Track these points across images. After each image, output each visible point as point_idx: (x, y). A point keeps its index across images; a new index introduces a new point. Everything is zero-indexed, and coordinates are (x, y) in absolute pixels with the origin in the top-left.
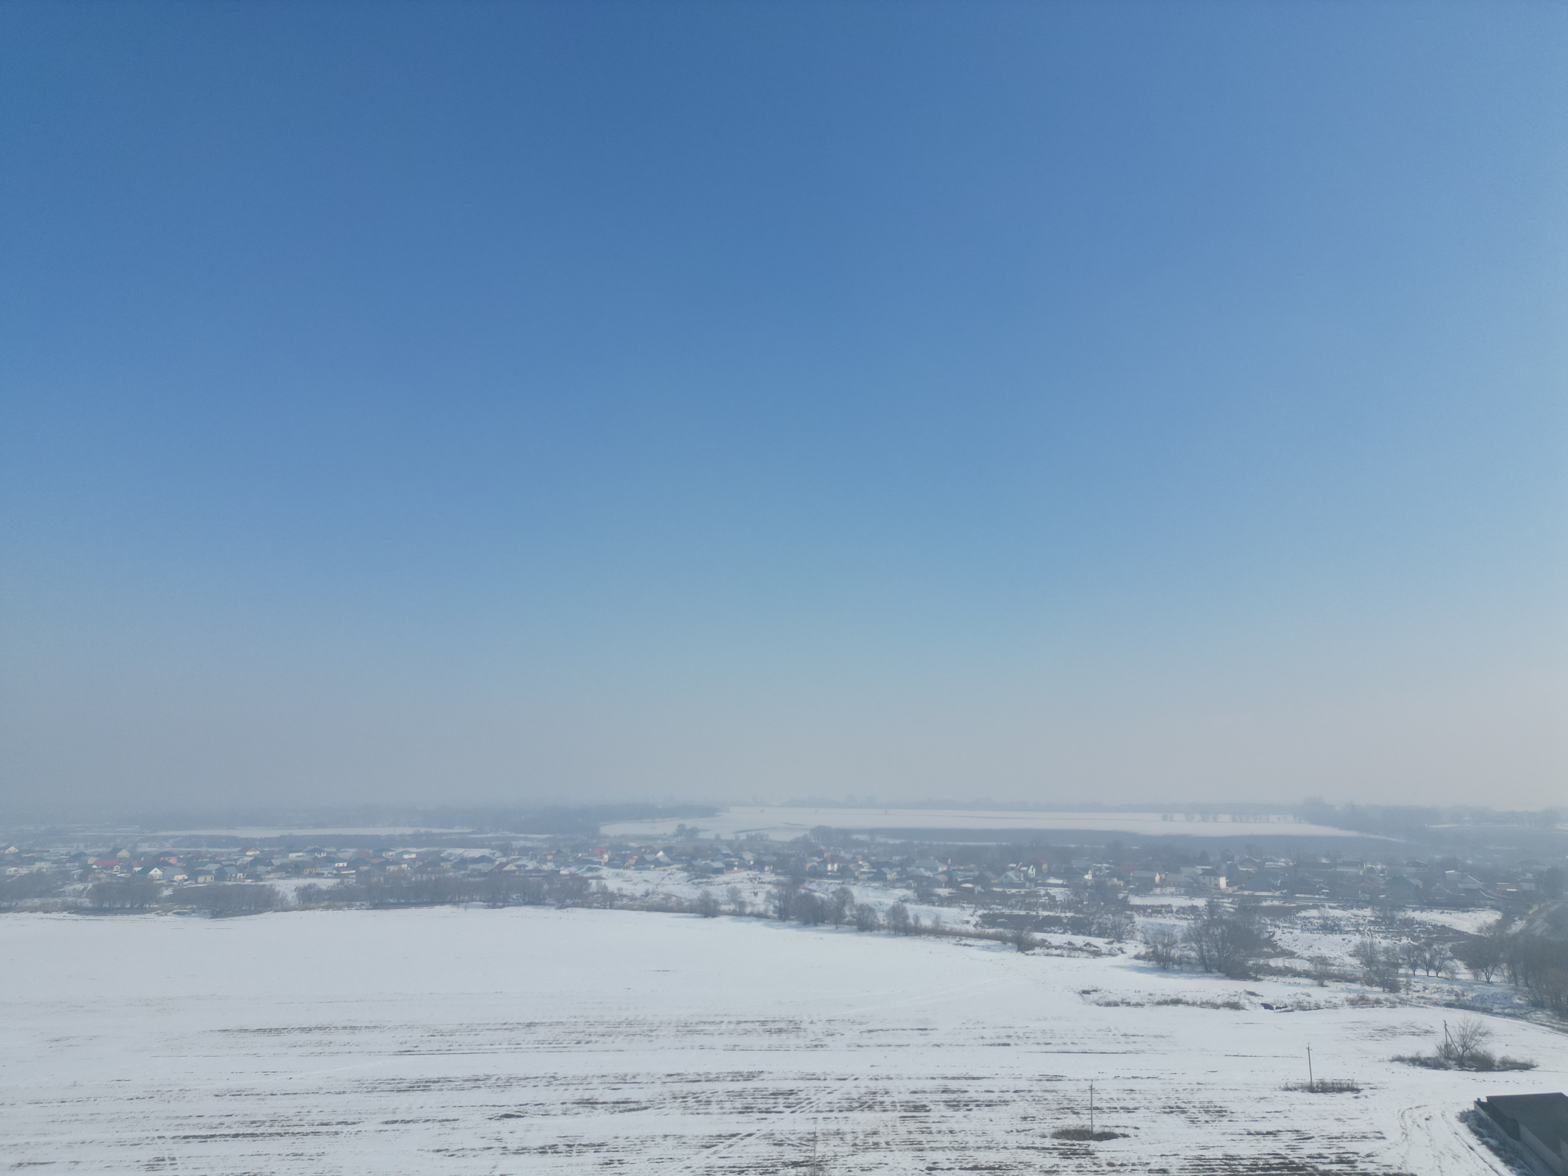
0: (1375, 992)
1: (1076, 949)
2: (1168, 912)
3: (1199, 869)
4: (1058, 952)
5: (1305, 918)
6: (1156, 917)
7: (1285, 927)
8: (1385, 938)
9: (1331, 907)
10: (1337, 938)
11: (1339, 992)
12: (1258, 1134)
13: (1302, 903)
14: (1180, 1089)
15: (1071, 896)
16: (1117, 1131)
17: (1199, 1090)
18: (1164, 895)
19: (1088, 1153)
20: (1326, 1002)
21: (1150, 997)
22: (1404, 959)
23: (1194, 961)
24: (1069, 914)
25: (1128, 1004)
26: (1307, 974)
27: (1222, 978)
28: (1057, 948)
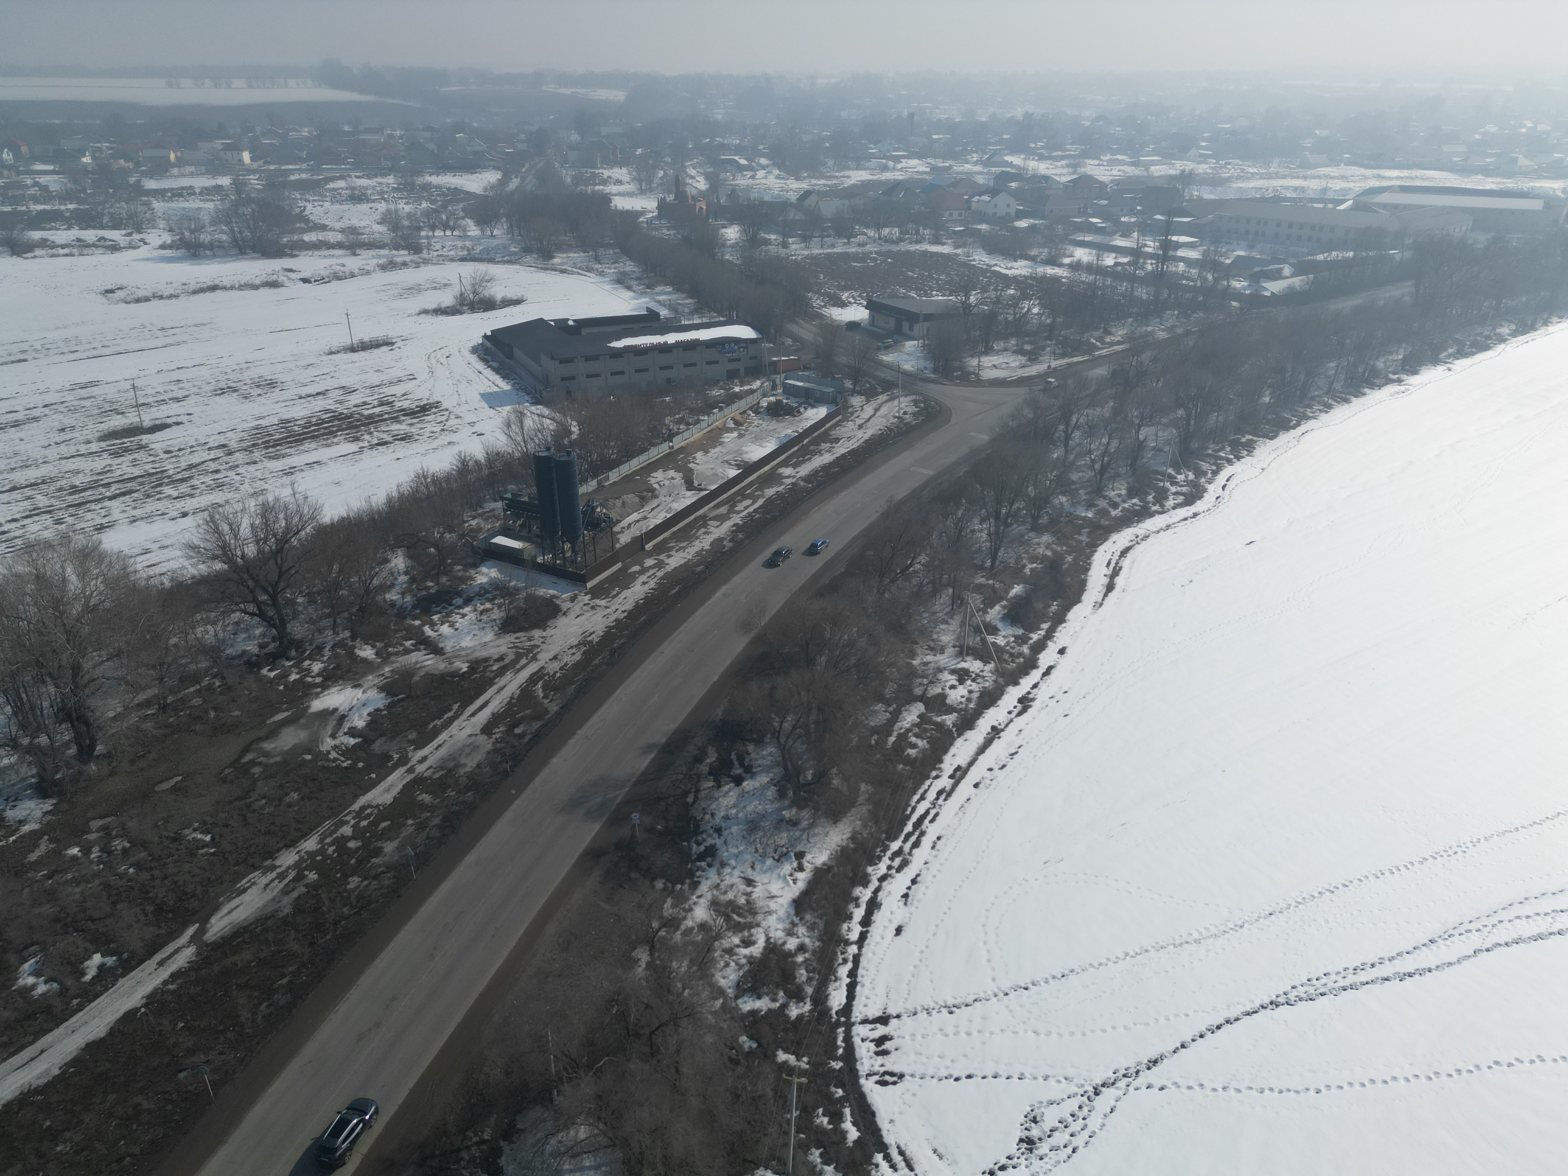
0: (402, 256)
1: (88, 246)
2: (190, 194)
3: (218, 144)
4: (66, 251)
5: (333, 189)
6: (177, 201)
7: (315, 200)
8: (407, 203)
9: (357, 177)
10: (364, 207)
11: (369, 259)
12: (309, 396)
13: (329, 175)
14: (229, 371)
15: (69, 185)
16: (169, 421)
17: (248, 368)
18: (183, 175)
19: (141, 447)
20: (360, 269)
21: (184, 287)
22: (424, 222)
23: (226, 245)
24: (71, 207)
25: (161, 297)
26: (339, 245)
27: (258, 259)
28: (63, 247)
